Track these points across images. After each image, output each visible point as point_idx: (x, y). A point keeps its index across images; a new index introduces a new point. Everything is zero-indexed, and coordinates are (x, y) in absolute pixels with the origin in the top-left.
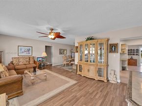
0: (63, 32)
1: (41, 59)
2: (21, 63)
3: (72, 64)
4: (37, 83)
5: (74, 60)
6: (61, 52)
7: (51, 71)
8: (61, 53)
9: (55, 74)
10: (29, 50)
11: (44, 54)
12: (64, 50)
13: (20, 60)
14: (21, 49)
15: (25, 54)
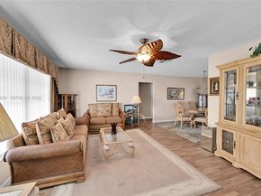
0: (173, 43)
1: (131, 108)
2: (99, 114)
3: (199, 124)
4: (115, 159)
5: (203, 115)
6: (172, 94)
7: (150, 134)
8: (170, 97)
9: (155, 144)
10: (111, 92)
11: (136, 100)
12: (178, 90)
13: (99, 108)
14: (100, 91)
15: (105, 98)
